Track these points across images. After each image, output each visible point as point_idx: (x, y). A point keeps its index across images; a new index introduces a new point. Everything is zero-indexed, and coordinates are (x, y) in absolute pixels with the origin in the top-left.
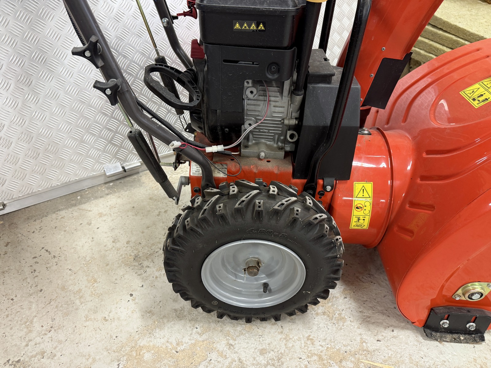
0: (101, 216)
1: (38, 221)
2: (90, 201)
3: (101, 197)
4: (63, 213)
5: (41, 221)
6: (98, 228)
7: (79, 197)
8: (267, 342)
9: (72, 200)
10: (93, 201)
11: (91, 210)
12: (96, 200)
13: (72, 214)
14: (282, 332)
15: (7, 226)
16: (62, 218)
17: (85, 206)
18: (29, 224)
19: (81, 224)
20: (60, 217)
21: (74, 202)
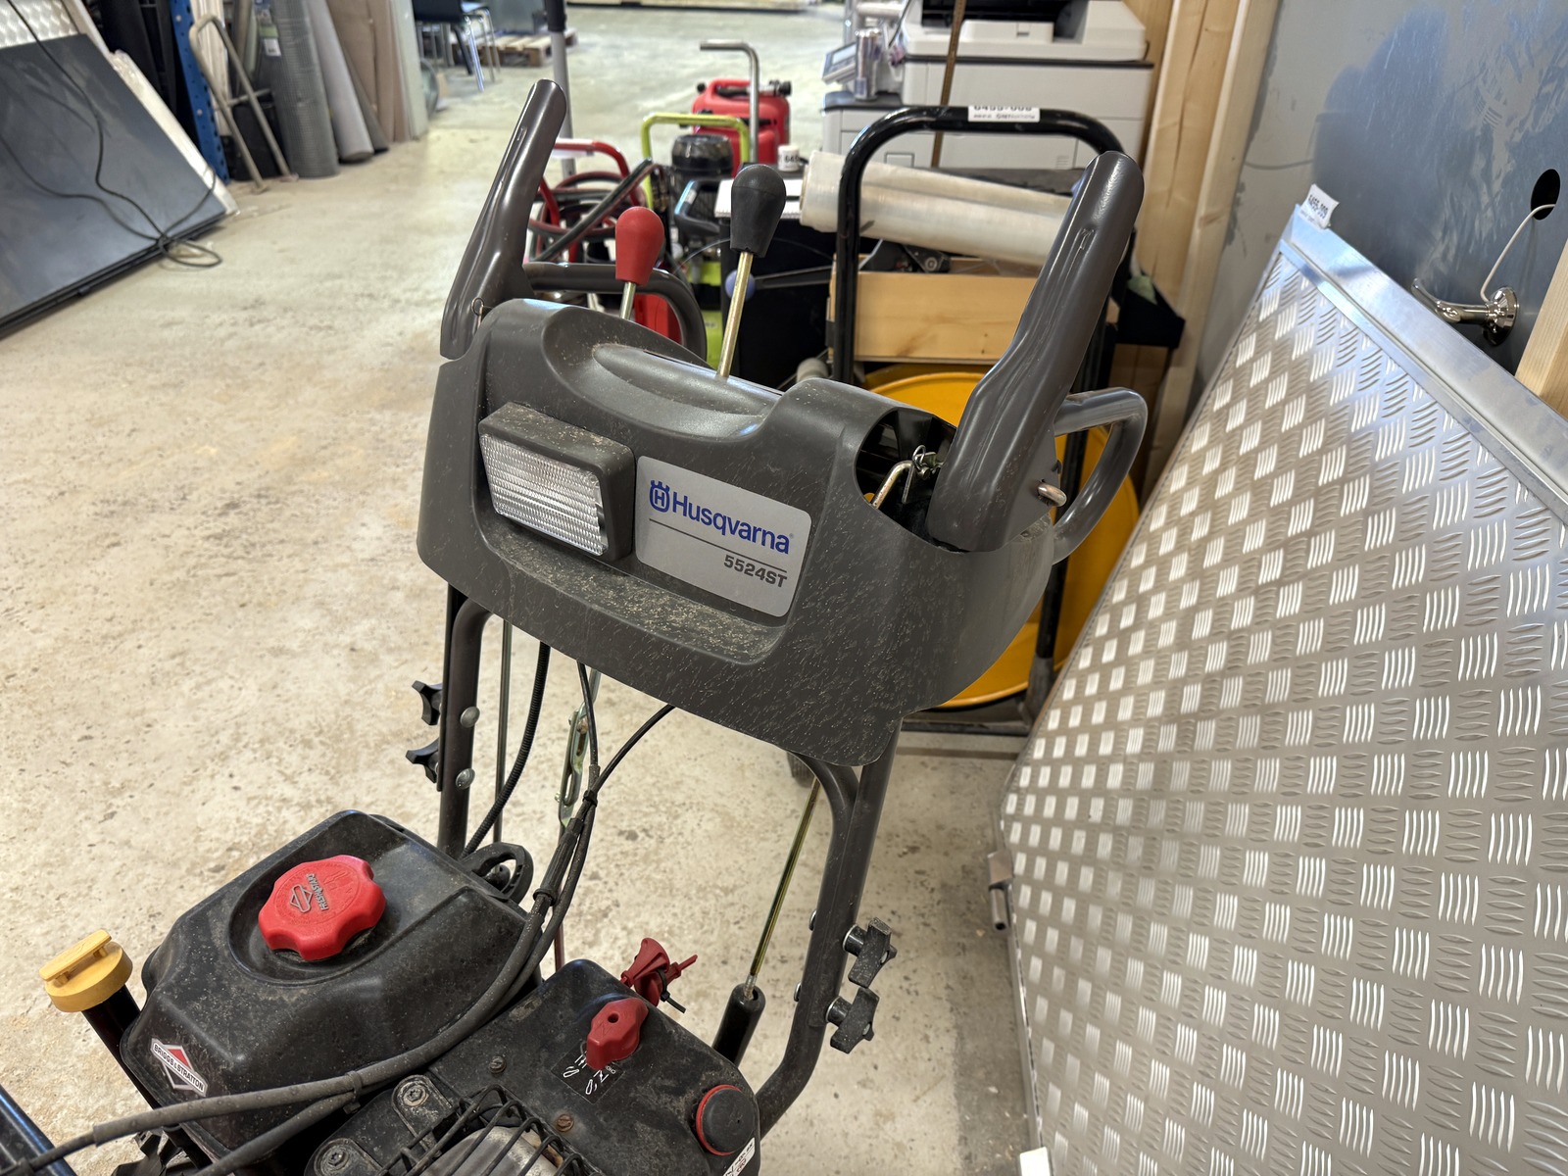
0: (878, 1114)
1: (943, 993)
2: (962, 1108)
3: (964, 1140)
4: (948, 1043)
5: (940, 999)
6: (836, 1096)
7: (993, 1090)
9: (988, 1074)
10: (955, 1116)
11: (920, 1102)
12: (954, 1124)
13: (929, 1060)
15: (963, 940)
16: (926, 1038)
17: (946, 1092)
18: (943, 975)
19: (876, 1067)
20: (931, 1033)
21: (981, 1074)
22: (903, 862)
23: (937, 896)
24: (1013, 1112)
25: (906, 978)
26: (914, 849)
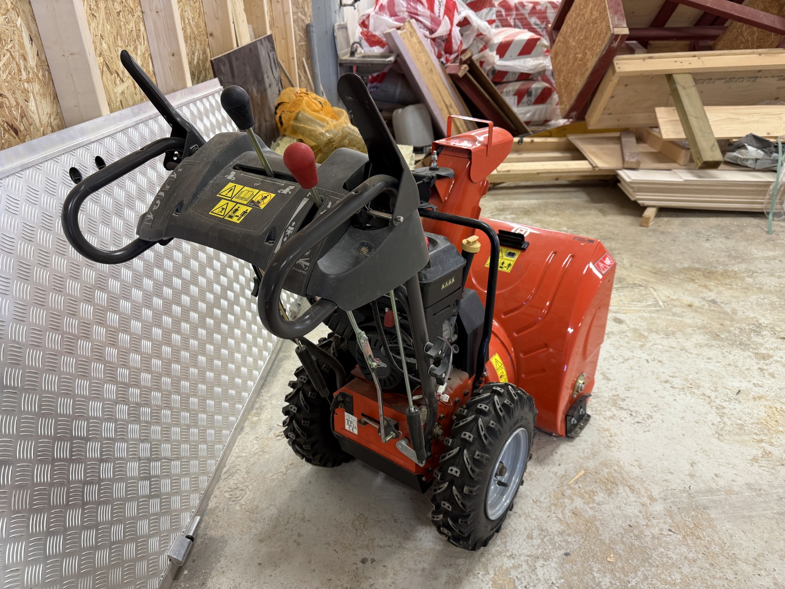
8: (523, 529)
14: (520, 515)
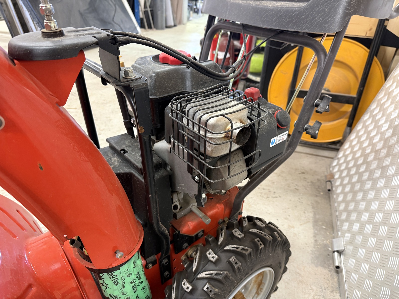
0: (289, 226)
2: (315, 229)
3: (315, 236)
4: (311, 215)
5: (309, 205)
7: (324, 227)
9: (323, 223)
10: (312, 231)
11: (302, 226)
13: (305, 217)
15: (317, 194)
17: (310, 225)
18: (310, 200)
19: (289, 216)
20: (306, 212)
21: (320, 223)
22: (300, 175)
23: (309, 184)
24: (330, 233)
25: (299, 199)
26: (303, 173)
